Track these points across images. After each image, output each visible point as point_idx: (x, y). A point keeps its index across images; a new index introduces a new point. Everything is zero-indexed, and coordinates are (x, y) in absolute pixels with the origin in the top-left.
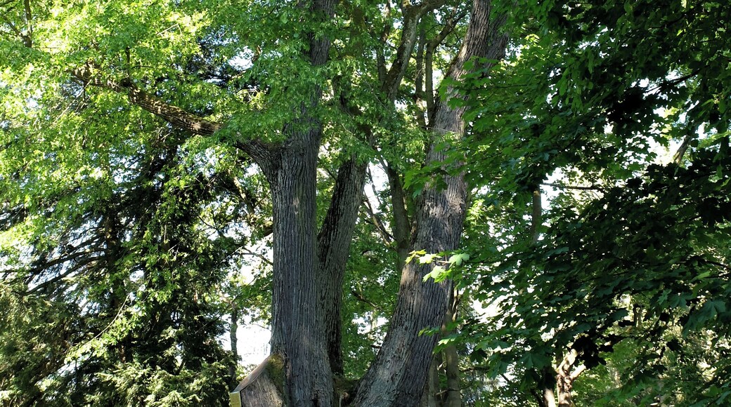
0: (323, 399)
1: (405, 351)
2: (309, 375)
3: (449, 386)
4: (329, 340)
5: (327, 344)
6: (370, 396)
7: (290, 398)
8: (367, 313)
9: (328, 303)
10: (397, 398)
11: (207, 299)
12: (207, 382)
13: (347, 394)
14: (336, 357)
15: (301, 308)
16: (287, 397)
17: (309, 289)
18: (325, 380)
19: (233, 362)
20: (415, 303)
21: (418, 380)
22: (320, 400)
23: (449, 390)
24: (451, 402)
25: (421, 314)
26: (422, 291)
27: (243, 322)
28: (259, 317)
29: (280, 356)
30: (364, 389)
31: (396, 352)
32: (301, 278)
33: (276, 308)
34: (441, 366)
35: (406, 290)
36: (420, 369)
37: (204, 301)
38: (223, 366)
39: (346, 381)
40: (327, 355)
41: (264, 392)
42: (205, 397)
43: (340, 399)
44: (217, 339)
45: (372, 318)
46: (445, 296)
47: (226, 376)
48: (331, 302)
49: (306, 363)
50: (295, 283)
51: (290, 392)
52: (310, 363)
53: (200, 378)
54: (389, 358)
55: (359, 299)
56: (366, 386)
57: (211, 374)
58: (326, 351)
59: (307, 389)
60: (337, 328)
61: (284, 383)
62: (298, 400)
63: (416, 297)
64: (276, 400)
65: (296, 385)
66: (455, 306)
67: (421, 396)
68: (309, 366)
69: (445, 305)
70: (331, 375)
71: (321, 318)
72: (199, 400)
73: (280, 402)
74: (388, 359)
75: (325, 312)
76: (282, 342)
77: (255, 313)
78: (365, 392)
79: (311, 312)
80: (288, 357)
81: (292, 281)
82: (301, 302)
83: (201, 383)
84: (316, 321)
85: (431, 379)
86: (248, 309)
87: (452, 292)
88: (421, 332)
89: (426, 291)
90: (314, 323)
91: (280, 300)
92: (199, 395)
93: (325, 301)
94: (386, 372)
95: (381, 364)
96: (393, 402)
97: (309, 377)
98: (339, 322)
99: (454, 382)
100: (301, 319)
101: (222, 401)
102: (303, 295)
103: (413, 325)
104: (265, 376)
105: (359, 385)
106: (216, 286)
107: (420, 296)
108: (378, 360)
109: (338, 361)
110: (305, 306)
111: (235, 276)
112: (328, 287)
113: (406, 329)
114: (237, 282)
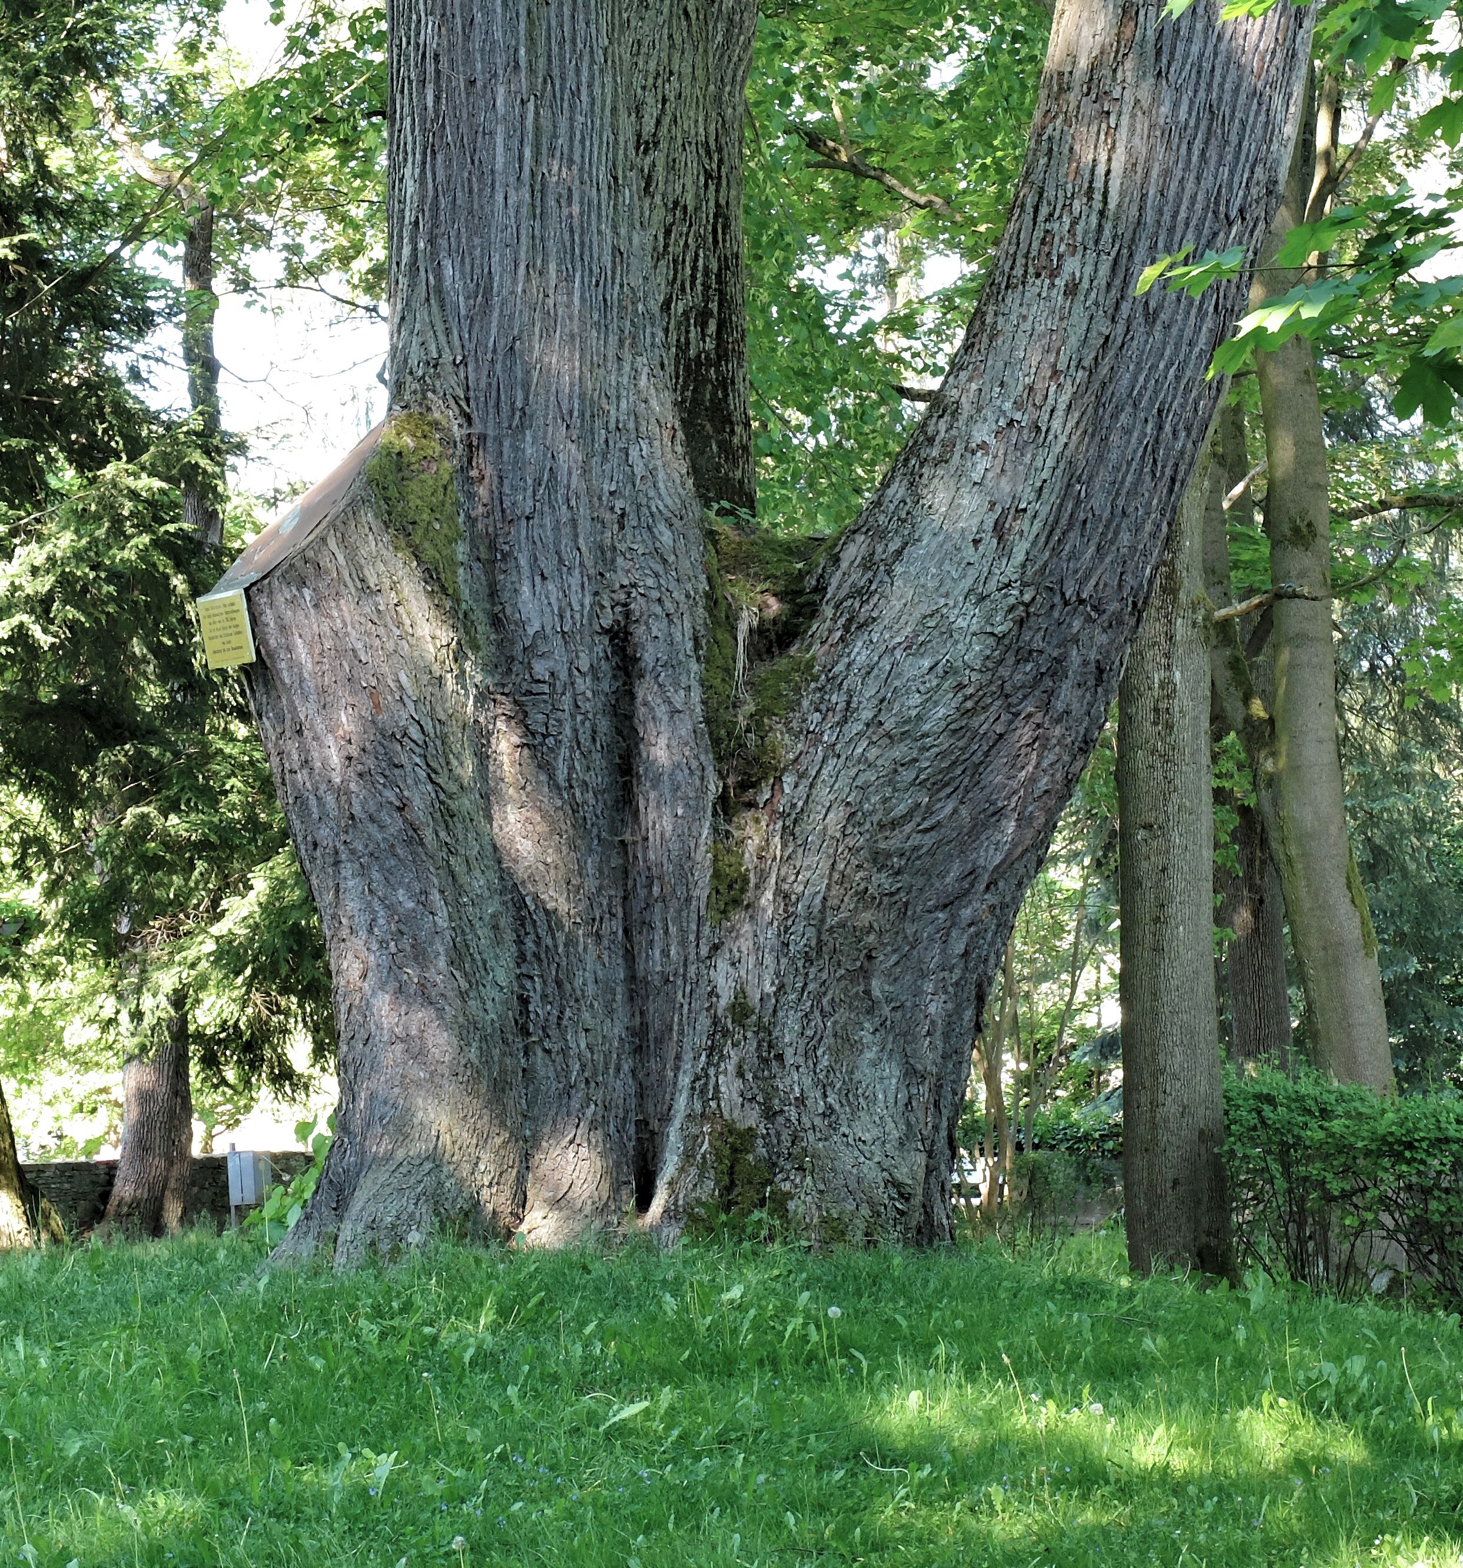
0: (658, 628)
1: (1064, 399)
2: (583, 511)
3: (1274, 580)
4: (683, 348)
5: (670, 369)
6: (888, 615)
7: (496, 622)
8: (869, 236)
9: (671, 166)
10: (1021, 623)
11: (59, 159)
12: (78, 556)
13: (774, 606)
14: (719, 431)
15: (539, 189)
16: (480, 617)
17: (576, 94)
18: (666, 537)
19: (204, 462)
20: (1117, 167)
21: (1125, 538)
22: (639, 632)
23: (1278, 596)
24: (1285, 656)
25: (1150, 216)
26: (1157, 101)
27: (243, 283)
28: (326, 257)
29: (435, 425)
30: (859, 578)
31: (1018, 405)
32: (531, 40)
33: (411, 187)
34: (1238, 489)
35: (1072, 97)
36: (1138, 482)
37: (43, 171)
38: (157, 484)
39: (772, 544)
40: (672, 419)
41: (366, 590)
42: (72, 625)
43: (743, 628)
44: (117, 361)
45: (893, 263)
46: (1270, 129)
47: (171, 528)
48: (691, 164)
49: (569, 455)
50: (500, 60)
51: (493, 593)
52: (589, 456)
53: (41, 539)
54: (982, 433)
55: (830, 162)
56: (868, 563)
57: (97, 518)
58: (668, 397)
59: (575, 581)
60: (721, 292)
61: (461, 550)
62: (531, 632)
63: (1123, 133)
64: (424, 630)
65: (523, 562)
66: (1320, 199)
67: (1138, 612)
68: (585, 471)
69: (1272, 170)
70: (696, 509)
71: (641, 240)
72: (45, 641)
73: (445, 635)
74: (978, 437)
75: (659, 214)
76: (446, 357)
77: (304, 240)
78: (862, 593)
79: (587, 204)
80: (477, 428)
81: (488, 54)
82: (537, 159)
83: (51, 559)
84: (617, 251)
85: (1191, 544)
86: (262, 219)
87: (1308, 128)
88: (1150, 274)
89: (1176, 105)
90: (607, 260)
91: (430, 150)
92: (44, 614)
93: (659, 157)
94: (971, 502)
95: (942, 461)
96: (1000, 639)
97: (584, 525)
98: (728, 264)
99: (1299, 560)
100: (539, 243)
101: (158, 650)
102: (546, 123)
103: (1104, 269)
104: (368, 516)
105: (836, 560)
106: (99, 98)
107: (1142, 125)
108: (931, 441)
109: (725, 447)
110: (556, 171)
111: (192, 50)
112: (671, 90)
113: (1071, 290)
114: (204, 77)
